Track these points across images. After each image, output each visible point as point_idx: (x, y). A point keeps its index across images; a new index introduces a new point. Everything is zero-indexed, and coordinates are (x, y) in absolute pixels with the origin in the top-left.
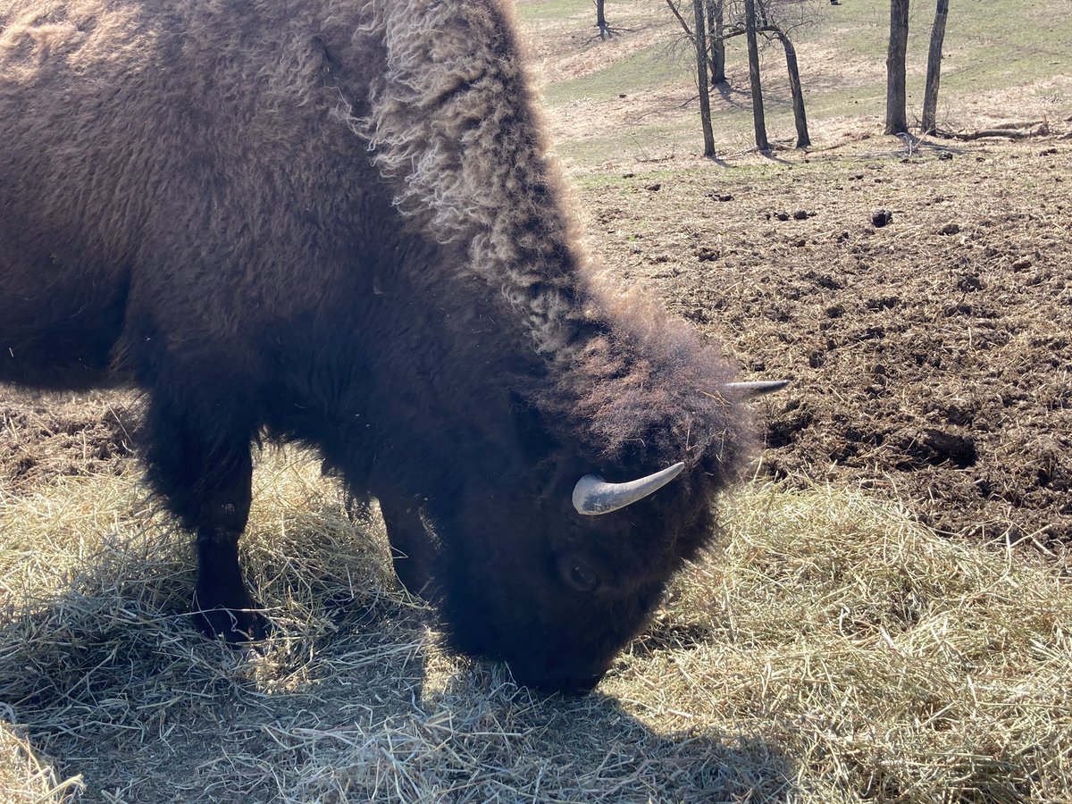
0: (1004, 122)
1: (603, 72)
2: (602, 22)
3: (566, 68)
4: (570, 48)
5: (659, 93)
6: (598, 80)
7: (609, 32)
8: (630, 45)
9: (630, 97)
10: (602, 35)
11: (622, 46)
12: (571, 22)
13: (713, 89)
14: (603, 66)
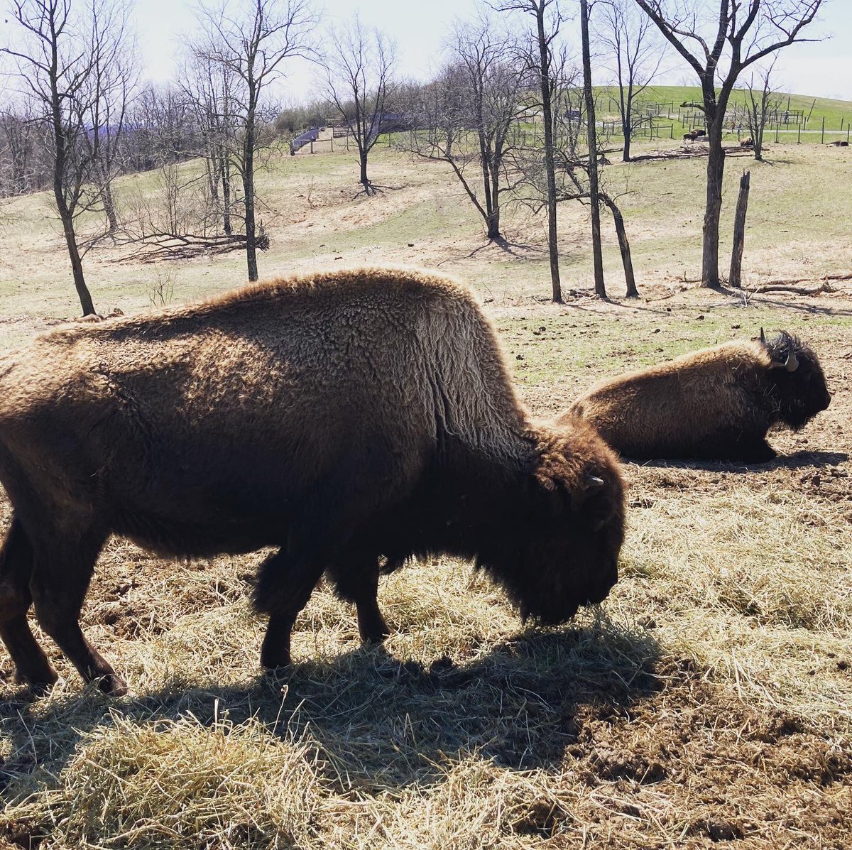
0: (772, 279)
1: (382, 224)
2: (364, 180)
3: (344, 219)
4: (340, 200)
5: (443, 243)
6: (379, 230)
7: (373, 188)
8: (398, 201)
9: (417, 246)
10: (367, 191)
11: (391, 202)
12: (334, 178)
13: (490, 242)
14: (381, 218)
